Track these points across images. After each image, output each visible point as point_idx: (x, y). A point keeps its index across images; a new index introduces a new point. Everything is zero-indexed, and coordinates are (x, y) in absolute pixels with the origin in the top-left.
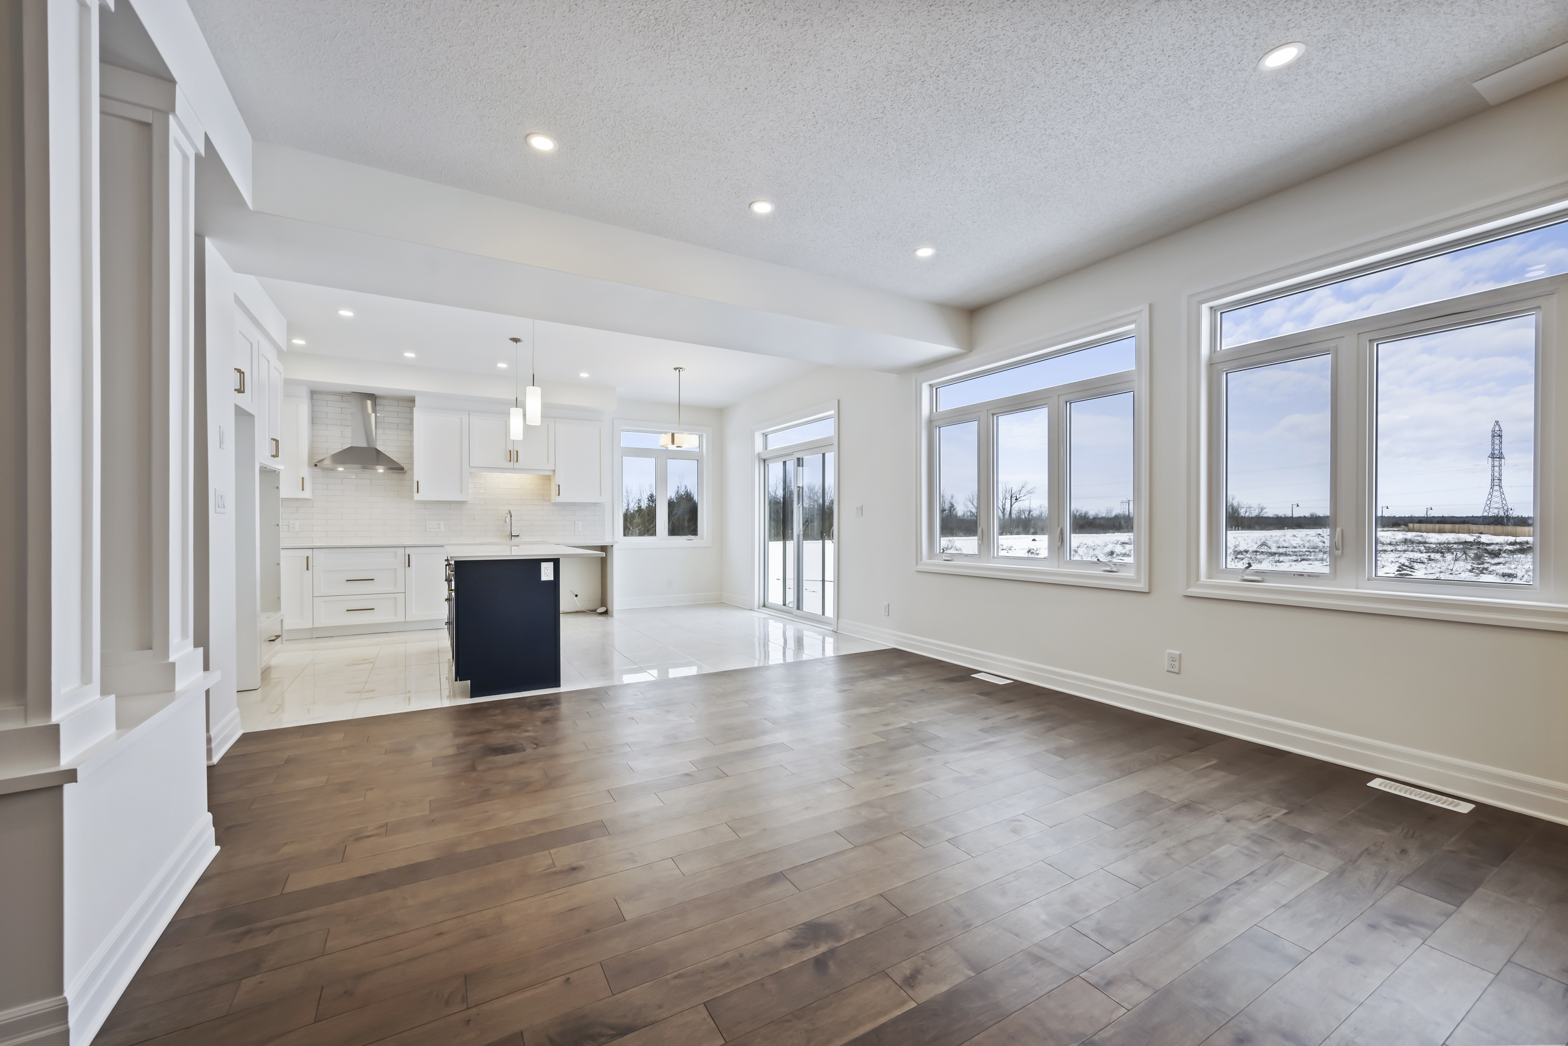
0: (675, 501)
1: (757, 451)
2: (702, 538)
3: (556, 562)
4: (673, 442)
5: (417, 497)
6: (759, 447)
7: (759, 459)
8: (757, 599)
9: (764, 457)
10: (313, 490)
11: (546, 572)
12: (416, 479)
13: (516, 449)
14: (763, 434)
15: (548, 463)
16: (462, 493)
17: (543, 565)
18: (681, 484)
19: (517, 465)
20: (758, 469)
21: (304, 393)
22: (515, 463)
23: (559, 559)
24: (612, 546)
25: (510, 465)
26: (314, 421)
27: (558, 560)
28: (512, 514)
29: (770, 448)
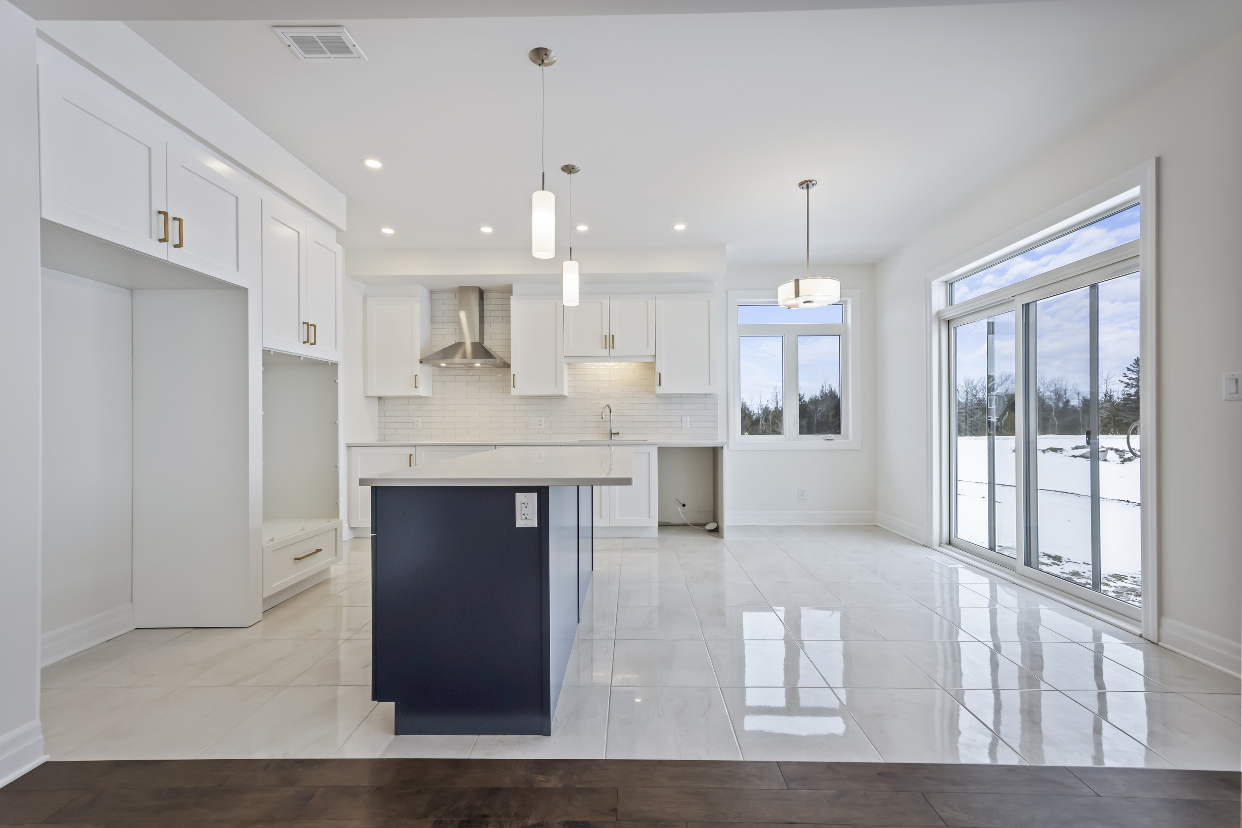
0: (820, 399)
1: (935, 309)
2: (847, 438)
3: (542, 493)
4: (797, 295)
5: (514, 392)
6: (938, 300)
7: (939, 321)
8: (937, 529)
9: (949, 315)
10: (432, 387)
11: (524, 511)
12: (512, 373)
13: (612, 334)
14: (946, 282)
15: (648, 347)
16: (556, 386)
17: (519, 497)
18: (825, 384)
19: (613, 353)
20: (937, 338)
21: (423, 293)
22: (611, 349)
23: (548, 486)
24: (722, 447)
25: (606, 352)
26: (433, 320)
27: (546, 488)
28: (612, 409)
29: (957, 300)
